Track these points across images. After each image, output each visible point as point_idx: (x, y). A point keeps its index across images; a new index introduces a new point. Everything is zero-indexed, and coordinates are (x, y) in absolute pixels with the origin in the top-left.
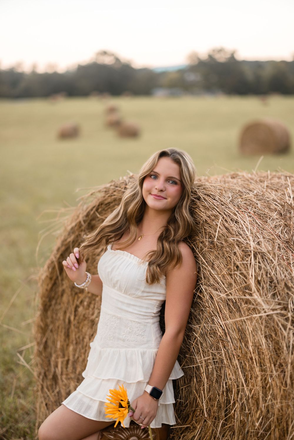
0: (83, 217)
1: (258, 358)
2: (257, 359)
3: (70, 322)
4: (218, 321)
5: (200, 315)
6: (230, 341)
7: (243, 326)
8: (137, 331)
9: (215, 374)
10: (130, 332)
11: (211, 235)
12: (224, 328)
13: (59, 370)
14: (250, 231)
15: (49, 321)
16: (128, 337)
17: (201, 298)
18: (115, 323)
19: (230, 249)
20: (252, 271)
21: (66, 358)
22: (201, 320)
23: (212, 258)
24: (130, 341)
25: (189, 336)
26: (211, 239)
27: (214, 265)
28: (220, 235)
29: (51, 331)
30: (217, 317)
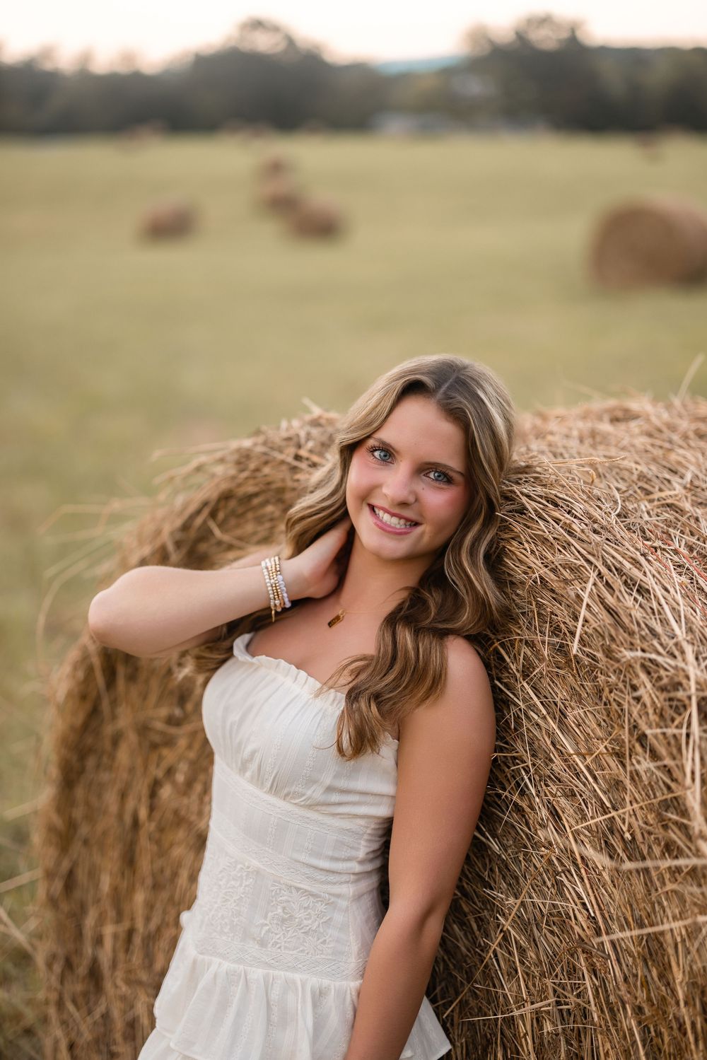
0: (172, 533)
1: (701, 1023)
2: (699, 1026)
3: (136, 824)
4: (574, 889)
5: (520, 861)
6: (613, 957)
7: (656, 917)
8: (305, 919)
9: (562, 1050)
10: (283, 920)
11: (558, 626)
12: (594, 912)
13: (105, 955)
14: (686, 624)
15: (78, 813)
16: (276, 934)
17: (524, 811)
18: (241, 885)
19: (622, 677)
20: (693, 760)
21: (126, 925)
22: (521, 880)
23: (560, 695)
24: (282, 948)
25: (482, 920)
26: (557, 636)
27: (566, 718)
28: (590, 631)
29: (86, 842)
30: (572, 875)
